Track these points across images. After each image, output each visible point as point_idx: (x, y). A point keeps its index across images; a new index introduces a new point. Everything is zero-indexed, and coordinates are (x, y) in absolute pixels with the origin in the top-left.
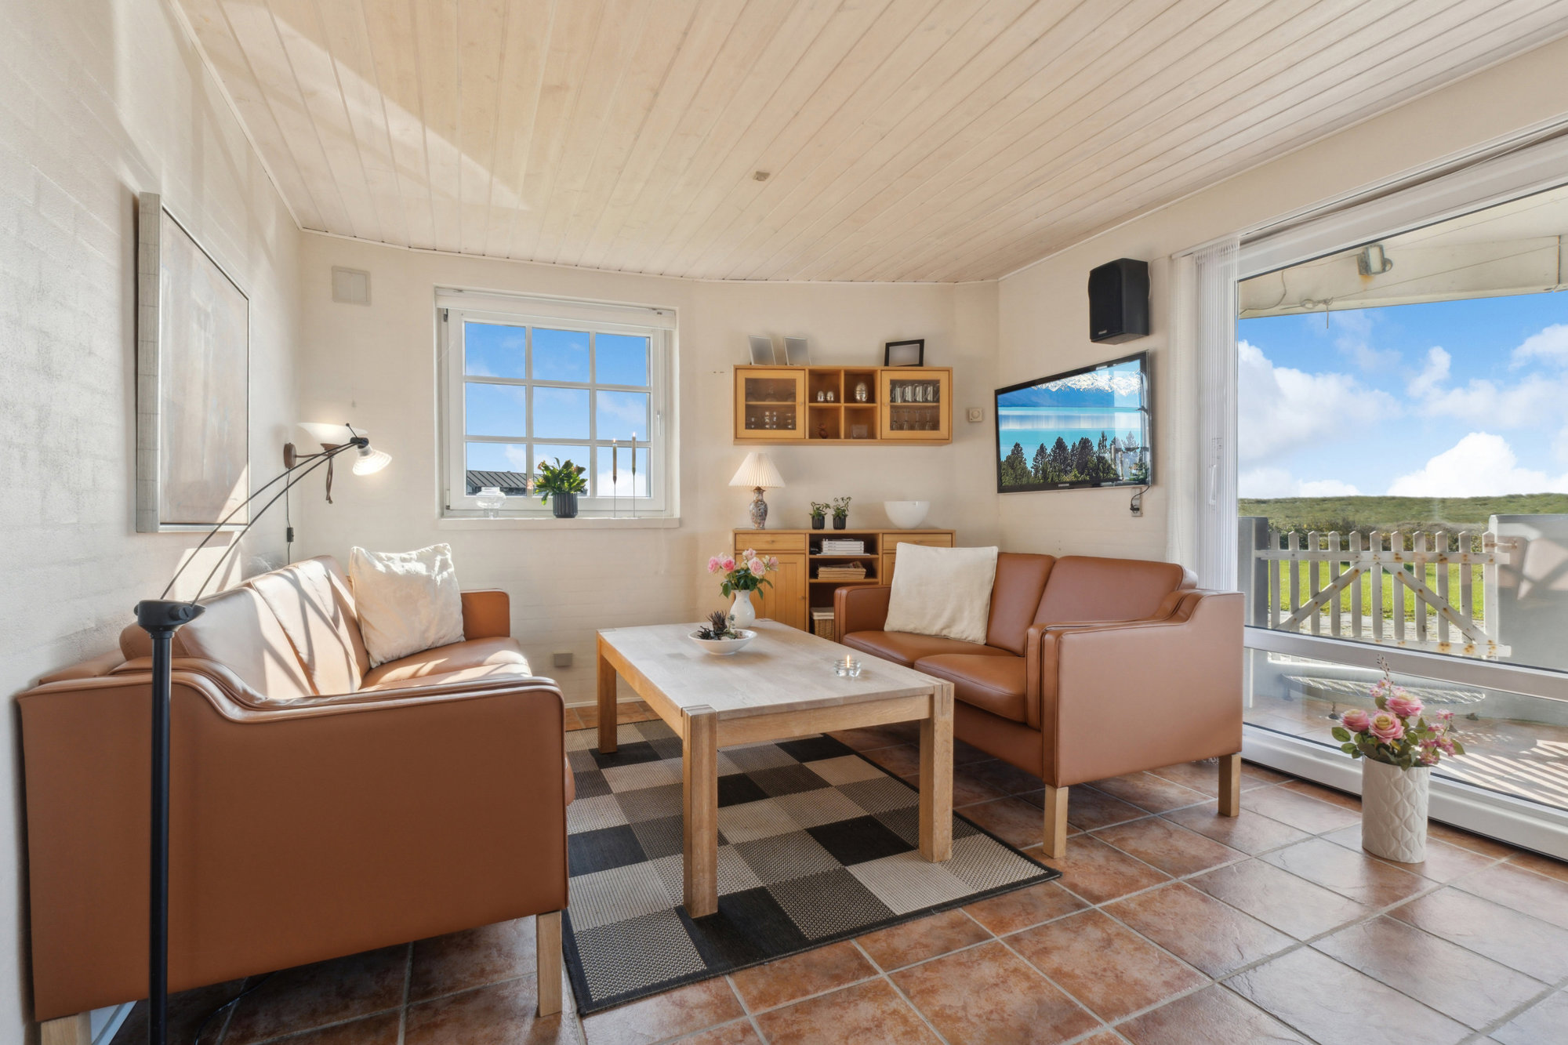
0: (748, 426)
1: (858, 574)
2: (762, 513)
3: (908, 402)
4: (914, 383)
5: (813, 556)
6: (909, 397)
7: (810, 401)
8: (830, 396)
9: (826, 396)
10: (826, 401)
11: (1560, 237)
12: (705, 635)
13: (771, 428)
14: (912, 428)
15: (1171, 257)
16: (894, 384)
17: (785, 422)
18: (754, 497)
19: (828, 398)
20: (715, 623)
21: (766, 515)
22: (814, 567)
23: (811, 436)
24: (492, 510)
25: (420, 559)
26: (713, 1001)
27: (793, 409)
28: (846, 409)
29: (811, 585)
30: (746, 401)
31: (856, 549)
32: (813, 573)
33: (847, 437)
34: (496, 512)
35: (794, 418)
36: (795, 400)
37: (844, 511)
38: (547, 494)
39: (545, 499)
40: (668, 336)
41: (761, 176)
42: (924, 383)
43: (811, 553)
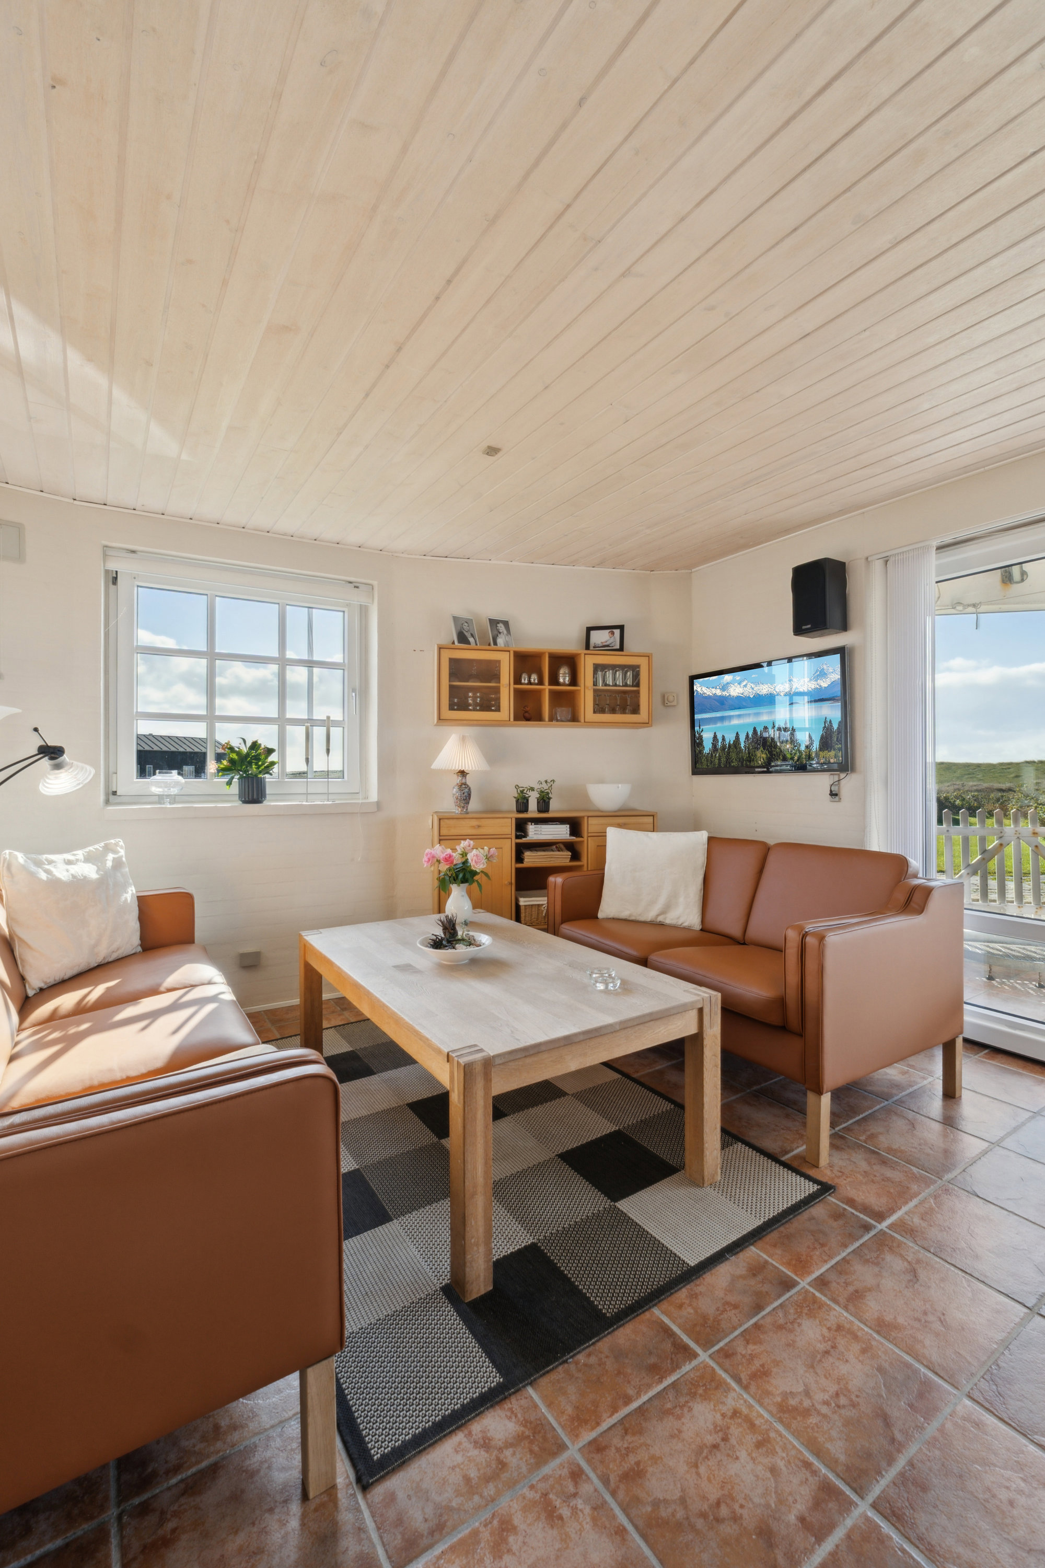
0: (451, 708)
1: (562, 858)
2: (465, 795)
3: (609, 685)
4: (614, 668)
5: (519, 841)
6: (610, 681)
7: (515, 683)
8: (534, 678)
9: (529, 678)
10: (530, 683)
12: (437, 944)
13: (474, 710)
14: (613, 711)
15: (867, 558)
16: (597, 668)
17: (489, 703)
18: (458, 780)
19: (532, 680)
20: (445, 929)
21: (470, 799)
22: (520, 851)
23: (516, 719)
24: (168, 796)
25: (88, 859)
26: (523, 1432)
27: (497, 690)
28: (551, 692)
29: (518, 870)
30: (450, 681)
31: (561, 832)
32: (519, 858)
33: (551, 719)
34: (174, 799)
35: (498, 700)
36: (499, 683)
37: (548, 793)
38: (233, 778)
39: (229, 783)
40: (364, 611)
41: (492, 451)
42: (624, 668)
43: (517, 837)
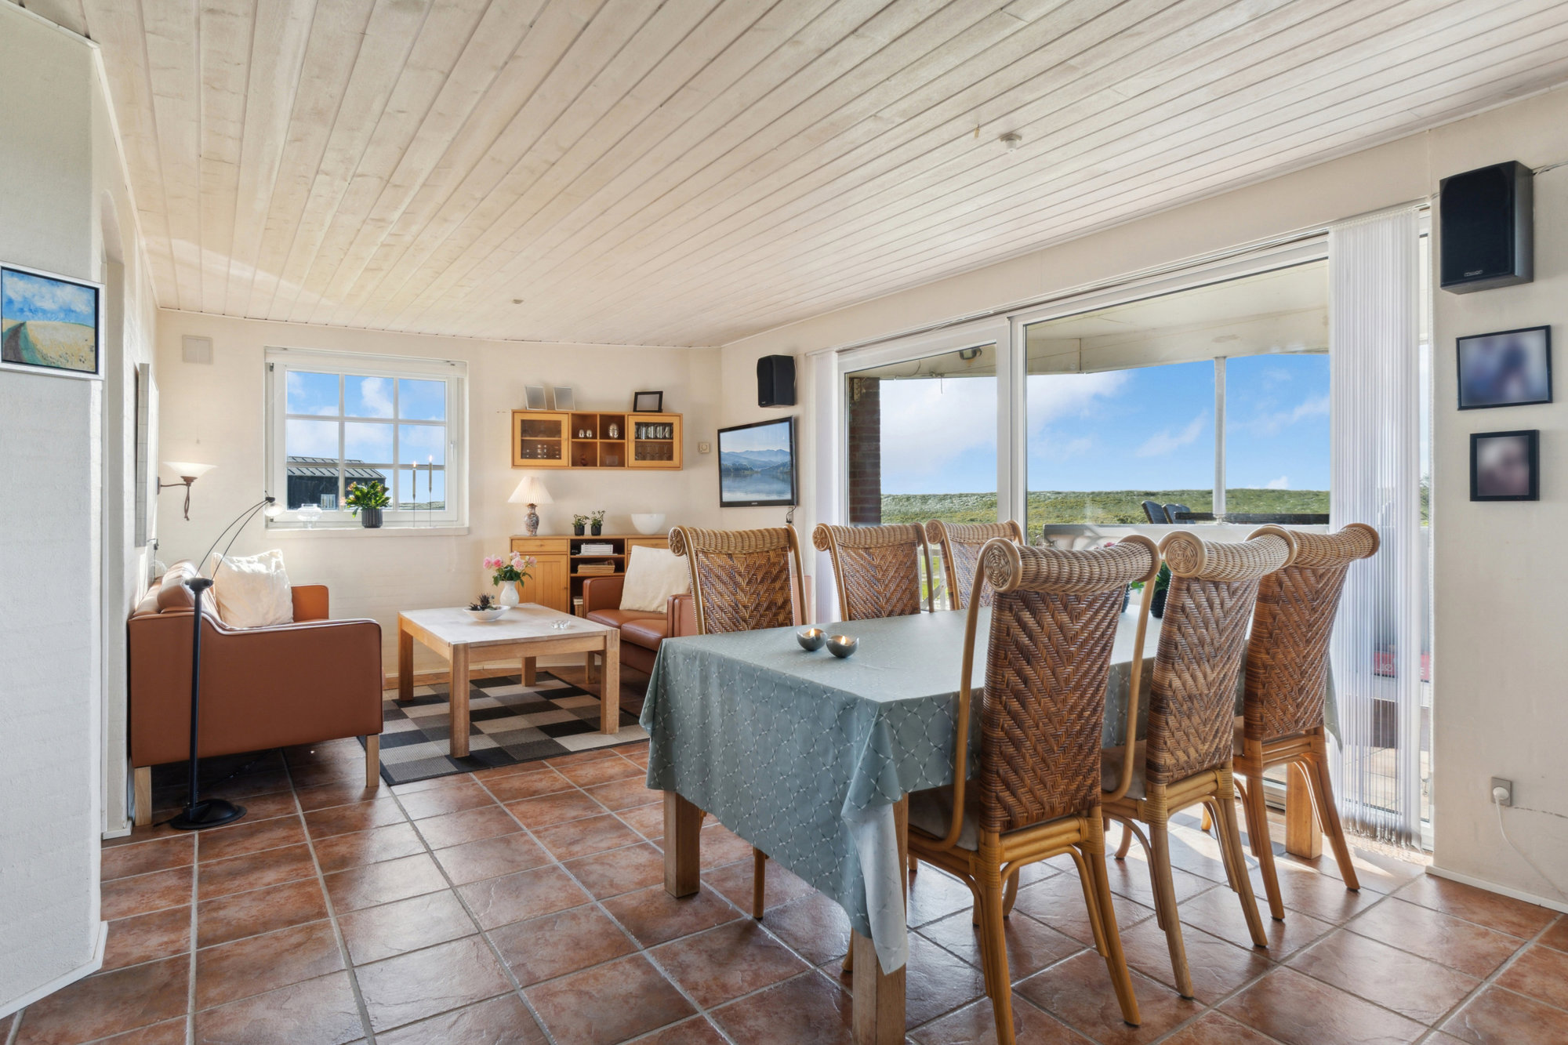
0: (523, 456)
1: (608, 570)
2: (534, 523)
3: (651, 438)
4: (656, 425)
5: (573, 556)
6: (652, 435)
7: (573, 438)
8: (589, 433)
9: (585, 433)
10: (585, 437)
11: (1080, 339)
12: (474, 608)
13: (543, 458)
14: (653, 459)
15: (805, 355)
16: (639, 425)
17: (553, 453)
18: (528, 511)
19: (588, 435)
20: (482, 601)
21: (537, 525)
22: (574, 565)
23: (574, 464)
24: (311, 522)
25: (261, 560)
27: (559, 443)
28: (600, 442)
29: (572, 578)
30: (522, 436)
31: (607, 550)
32: (574, 569)
33: (601, 465)
34: (314, 524)
35: (560, 450)
36: (560, 437)
37: (600, 521)
38: (357, 509)
39: (355, 513)
40: (460, 382)
41: (517, 302)
42: (664, 425)
43: (572, 554)
